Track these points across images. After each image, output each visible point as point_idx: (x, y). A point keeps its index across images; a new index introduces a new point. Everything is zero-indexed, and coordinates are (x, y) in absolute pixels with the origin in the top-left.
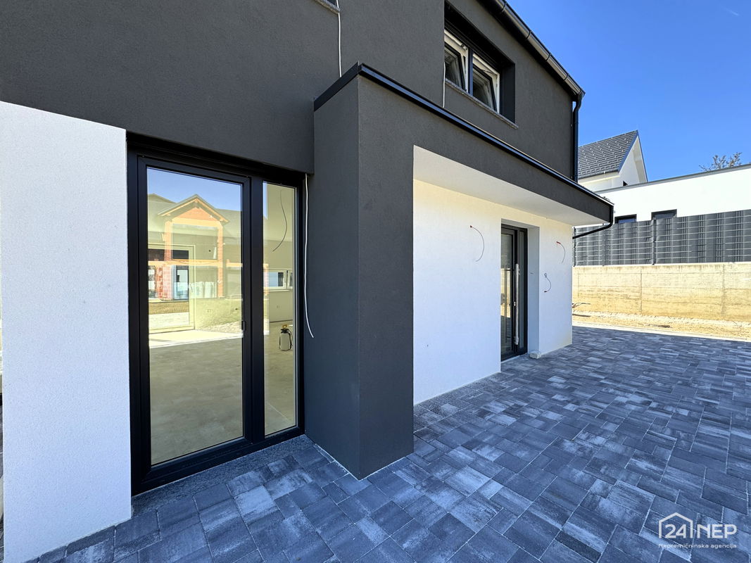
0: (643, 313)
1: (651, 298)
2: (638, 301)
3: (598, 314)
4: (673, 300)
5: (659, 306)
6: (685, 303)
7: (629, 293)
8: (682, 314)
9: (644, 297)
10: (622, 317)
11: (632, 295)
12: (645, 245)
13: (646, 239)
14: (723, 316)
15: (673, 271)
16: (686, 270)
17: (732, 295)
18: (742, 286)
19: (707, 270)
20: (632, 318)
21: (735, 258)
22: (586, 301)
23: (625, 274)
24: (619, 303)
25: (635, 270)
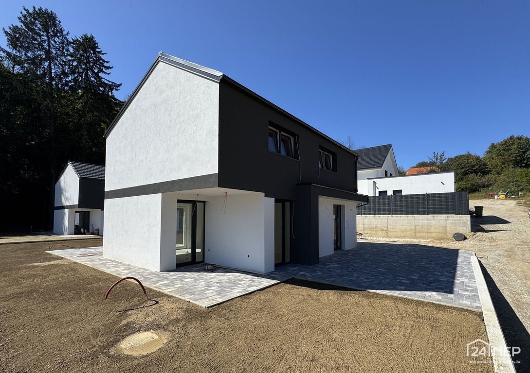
0: (389, 237)
1: (391, 230)
2: (386, 232)
3: (371, 238)
4: (399, 230)
5: (394, 233)
6: (403, 232)
7: (383, 228)
8: (403, 237)
9: (389, 229)
10: (381, 239)
11: (385, 229)
12: (389, 206)
13: (389, 204)
14: (415, 237)
15: (398, 218)
16: (403, 218)
17: (418, 228)
18: (421, 224)
19: (409, 218)
20: (385, 239)
21: (419, 213)
22: (366, 232)
23: (382, 219)
24: (380, 233)
25: (385, 218)
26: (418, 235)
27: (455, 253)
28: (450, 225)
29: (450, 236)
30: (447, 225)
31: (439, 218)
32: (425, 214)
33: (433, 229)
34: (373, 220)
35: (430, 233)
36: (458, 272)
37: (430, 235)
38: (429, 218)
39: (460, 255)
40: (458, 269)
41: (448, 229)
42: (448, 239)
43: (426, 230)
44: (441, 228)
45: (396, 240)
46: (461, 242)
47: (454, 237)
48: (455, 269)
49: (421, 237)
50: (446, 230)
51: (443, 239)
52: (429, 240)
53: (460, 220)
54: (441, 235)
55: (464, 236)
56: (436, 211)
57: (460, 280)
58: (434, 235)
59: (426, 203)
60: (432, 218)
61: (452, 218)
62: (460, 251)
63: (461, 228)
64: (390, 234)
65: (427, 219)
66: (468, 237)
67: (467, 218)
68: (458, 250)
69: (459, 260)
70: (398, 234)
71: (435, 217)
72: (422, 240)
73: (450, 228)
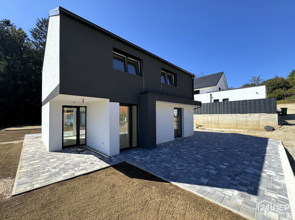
0: (219, 128)
1: (221, 124)
2: (218, 125)
3: (208, 128)
4: (226, 124)
5: (223, 126)
6: (229, 125)
7: (216, 122)
8: (228, 128)
9: (219, 123)
10: (214, 129)
11: (217, 123)
12: (219, 109)
13: (219, 107)
14: (237, 128)
15: (226, 116)
16: (229, 116)
17: (239, 122)
18: (241, 120)
19: (233, 116)
20: (217, 129)
21: (239, 113)
22: (205, 124)
23: (215, 117)
24: (213, 125)
25: (217, 116)
26: (239, 127)
27: (264, 141)
28: (262, 121)
29: (262, 128)
30: (260, 121)
31: (254, 116)
32: (244, 114)
33: (249, 123)
34: (209, 118)
35: (248, 125)
36: (266, 162)
37: (247, 127)
38: (247, 116)
39: (269, 143)
40: (267, 158)
41: (261, 123)
42: (261, 130)
43: (245, 124)
44: (255, 122)
45: (224, 130)
46: (270, 132)
47: (265, 129)
48: (263, 158)
49: (241, 128)
50: (259, 124)
51: (257, 130)
52: (247, 130)
53: (270, 117)
54: (255, 127)
55: (273, 128)
56: (252, 111)
57: (268, 173)
58: (250, 127)
59: (245, 106)
60: (249, 116)
61: (264, 116)
62: (269, 140)
63: (271, 122)
64: (220, 126)
65: (245, 116)
66: (276, 129)
67: (276, 115)
68: (267, 139)
69: (268, 148)
70: (226, 126)
71: (251, 115)
72: (242, 130)
73: (262, 123)
